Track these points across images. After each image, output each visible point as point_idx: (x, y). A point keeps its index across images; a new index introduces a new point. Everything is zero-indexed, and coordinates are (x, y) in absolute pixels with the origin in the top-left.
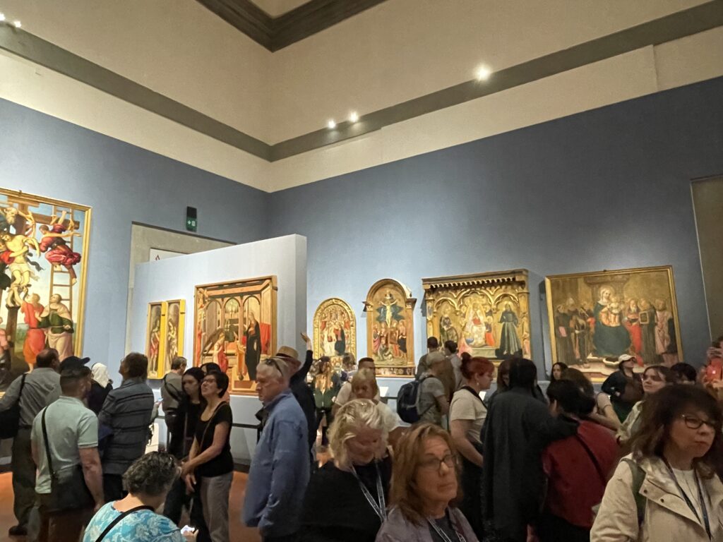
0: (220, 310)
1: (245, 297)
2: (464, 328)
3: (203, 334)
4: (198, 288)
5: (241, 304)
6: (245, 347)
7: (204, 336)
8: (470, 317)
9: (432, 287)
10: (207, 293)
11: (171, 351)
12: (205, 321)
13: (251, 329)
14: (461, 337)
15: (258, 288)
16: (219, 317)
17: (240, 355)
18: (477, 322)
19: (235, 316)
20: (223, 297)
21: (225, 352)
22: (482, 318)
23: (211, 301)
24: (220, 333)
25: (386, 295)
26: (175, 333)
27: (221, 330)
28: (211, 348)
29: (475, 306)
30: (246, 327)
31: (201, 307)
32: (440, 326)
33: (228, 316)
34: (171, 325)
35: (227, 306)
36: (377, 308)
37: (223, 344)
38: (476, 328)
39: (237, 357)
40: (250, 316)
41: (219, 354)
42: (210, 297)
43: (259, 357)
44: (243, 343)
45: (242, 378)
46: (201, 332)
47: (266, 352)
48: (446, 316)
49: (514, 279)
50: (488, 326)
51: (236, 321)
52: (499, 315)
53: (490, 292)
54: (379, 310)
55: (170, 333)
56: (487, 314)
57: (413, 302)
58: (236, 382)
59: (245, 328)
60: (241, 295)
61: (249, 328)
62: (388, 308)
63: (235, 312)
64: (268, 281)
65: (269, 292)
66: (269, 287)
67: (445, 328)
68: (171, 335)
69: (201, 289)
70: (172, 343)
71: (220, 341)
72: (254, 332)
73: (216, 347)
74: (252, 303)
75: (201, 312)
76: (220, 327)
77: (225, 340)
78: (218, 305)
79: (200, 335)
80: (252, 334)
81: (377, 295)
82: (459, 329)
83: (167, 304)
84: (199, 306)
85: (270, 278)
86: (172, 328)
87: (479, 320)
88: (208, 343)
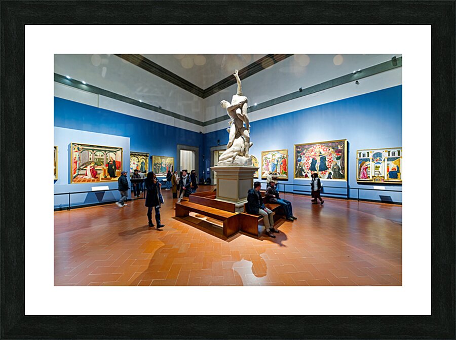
1: (107, 152)
6: (107, 168)
7: (79, 163)
8: (132, 162)
10: (81, 147)
12: (79, 157)
13: (111, 162)
15: (114, 150)
16: (91, 156)
17: (105, 170)
18: (134, 164)
19: (102, 157)
20: (93, 150)
22: (136, 163)
23: (84, 150)
27: (92, 162)
29: (134, 160)
33: (96, 157)
35: (96, 153)
37: (94, 166)
38: (134, 165)
39: (103, 171)
40: (110, 158)
41: (90, 170)
42: (83, 148)
43: (115, 171)
44: (106, 166)
45: (106, 177)
50: (137, 165)
51: (102, 159)
52: (140, 163)
53: (139, 157)
59: (107, 162)
60: (105, 151)
64: (119, 149)
65: (120, 152)
69: (76, 145)
71: (91, 165)
72: (113, 163)
73: (89, 167)
74: (112, 155)
75: (76, 153)
78: (90, 153)
80: (111, 164)
84: (74, 151)
85: (121, 148)
88: (82, 166)
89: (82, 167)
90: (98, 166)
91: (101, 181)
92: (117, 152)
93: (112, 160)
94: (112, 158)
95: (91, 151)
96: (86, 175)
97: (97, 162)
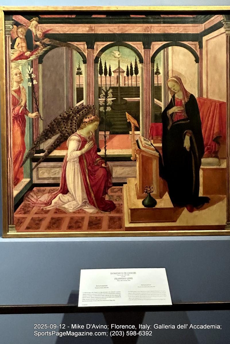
0: (83, 67)
3: (32, 115)
4: (8, 13)
5: (147, 59)
6: (159, 145)
7: (34, 122)
10: (37, 27)
12: (33, 90)
13: (175, 109)
17: (145, 161)
19: (131, 82)
21: (101, 153)
23: (53, 47)
24: (85, 116)
27: (87, 110)
28: (61, 143)
30: (162, 105)
31: (21, 57)
37: (95, 138)
40: (170, 84)
41: (81, 158)
42: (46, 35)
43: (198, 164)
44: (151, 135)
45: (151, 203)
46: (25, 112)
51: (134, 91)
61: (170, 106)
63: (130, 73)
64: (219, 18)
71: (83, 132)
72: (184, 115)
73: (73, 143)
75: (22, 67)
77: (100, 128)
78: (77, 58)
79: (19, 117)
80: (175, 119)
84: (14, 53)
89: (45, 145)
90: (114, 133)
91: (127, 225)
92: (205, 38)
93: (179, 96)
94: (179, 81)
95: (82, 46)
96: (65, 191)
97: (109, 109)
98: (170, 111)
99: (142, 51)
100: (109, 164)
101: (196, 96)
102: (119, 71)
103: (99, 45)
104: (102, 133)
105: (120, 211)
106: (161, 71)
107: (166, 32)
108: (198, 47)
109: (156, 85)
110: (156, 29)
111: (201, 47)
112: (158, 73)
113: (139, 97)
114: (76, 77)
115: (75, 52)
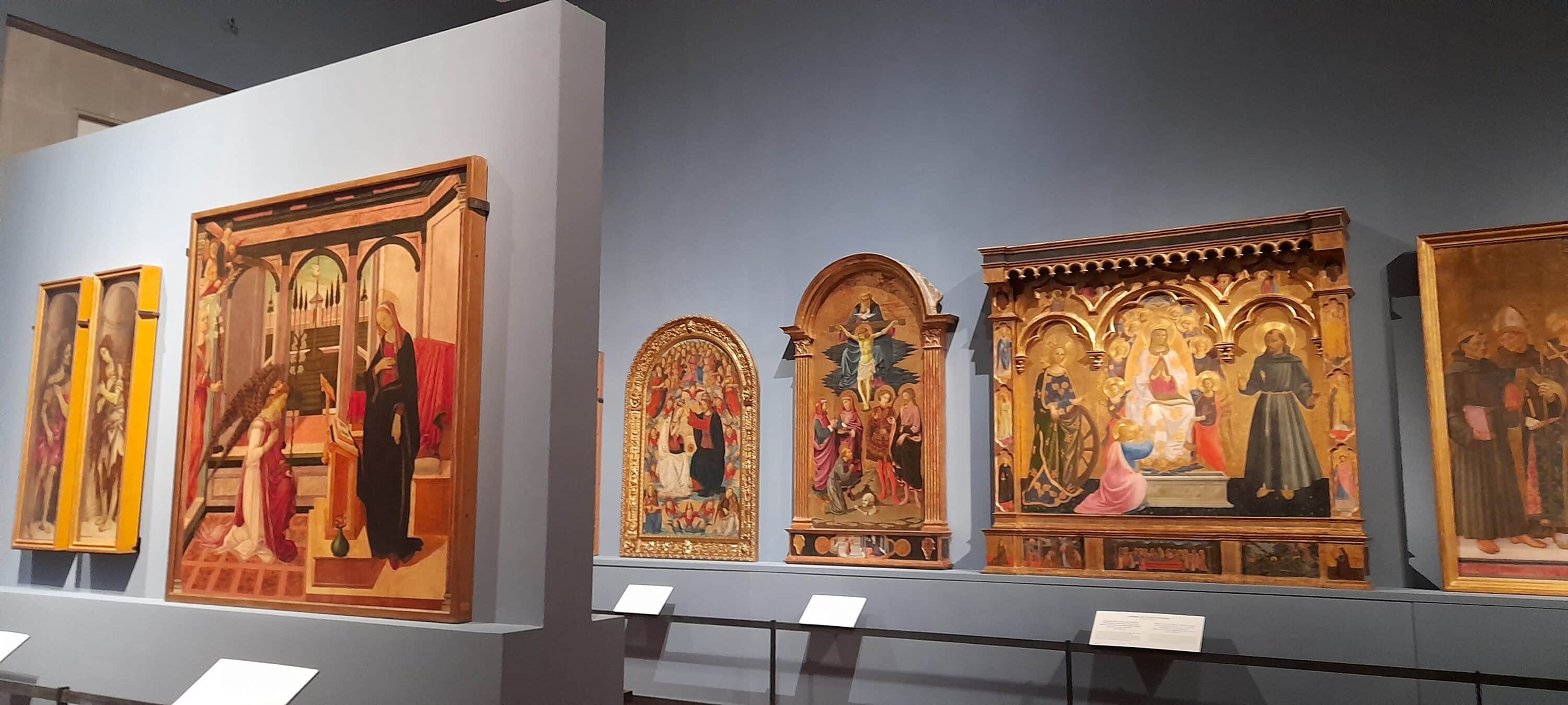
0: (276, 297)
1: (366, 245)
2: (1118, 411)
3: (215, 386)
4: (202, 221)
5: (352, 274)
6: (360, 433)
7: (217, 394)
8: (1139, 376)
9: (1013, 274)
10: (230, 238)
11: (104, 452)
12: (220, 339)
13: (384, 364)
14: (1108, 440)
15: (413, 208)
16: (272, 322)
17: (341, 463)
18: (1163, 390)
19: (330, 319)
20: (285, 248)
21: (285, 452)
22: (1184, 378)
23: (245, 268)
24: (271, 386)
25: (858, 307)
26: (119, 389)
27: (275, 372)
28: (240, 437)
29: (1158, 341)
30: (367, 355)
31: (211, 290)
32: (1037, 404)
33: (302, 320)
34: (106, 356)
35: (299, 282)
36: (829, 345)
37: (280, 424)
38: (1158, 411)
39: (330, 470)
40: (380, 316)
41: (263, 459)
42: (240, 250)
43: (410, 470)
44: (350, 417)
45: (342, 548)
46: (207, 383)
47: (434, 451)
48: (1058, 371)
49: (1306, 245)
50: (1202, 402)
51: (330, 334)
52: (1243, 368)
53: (1216, 292)
54: (834, 354)
55: (103, 389)
56: (1200, 366)
57: (950, 325)
58: (319, 561)
59: (361, 361)
60: (353, 237)
61: (375, 361)
62: (865, 346)
63: (329, 302)
64: (451, 181)
65: (456, 219)
66: (455, 202)
67: (1054, 410)
68: (108, 395)
69: (213, 226)
70: (106, 424)
71: (269, 413)
72: (395, 375)
73: (255, 434)
74: (391, 268)
75: (210, 308)
76: (272, 359)
77: (288, 407)
79: (202, 392)
80: (384, 382)
81: (830, 308)
82: (1100, 413)
83: (98, 282)
84: (203, 286)
85: (460, 169)
86: (110, 370)
87: (1172, 385)
88: (227, 421)
89: (224, 440)
90: (304, 413)
91: (310, 589)
92: (430, 223)
93: (391, 338)
94: (391, 309)
95: (276, 260)
96: (240, 522)
97: (301, 369)
98: (377, 369)
99: (346, 260)
100: (296, 469)
101: (413, 336)
102: (317, 300)
103: (297, 257)
104: (289, 413)
105: (302, 563)
106: (369, 294)
107: (380, 221)
108: (420, 240)
109: (360, 321)
110: (368, 216)
111: (424, 241)
112: (365, 297)
113: (338, 344)
114: (267, 314)
115: (268, 273)
